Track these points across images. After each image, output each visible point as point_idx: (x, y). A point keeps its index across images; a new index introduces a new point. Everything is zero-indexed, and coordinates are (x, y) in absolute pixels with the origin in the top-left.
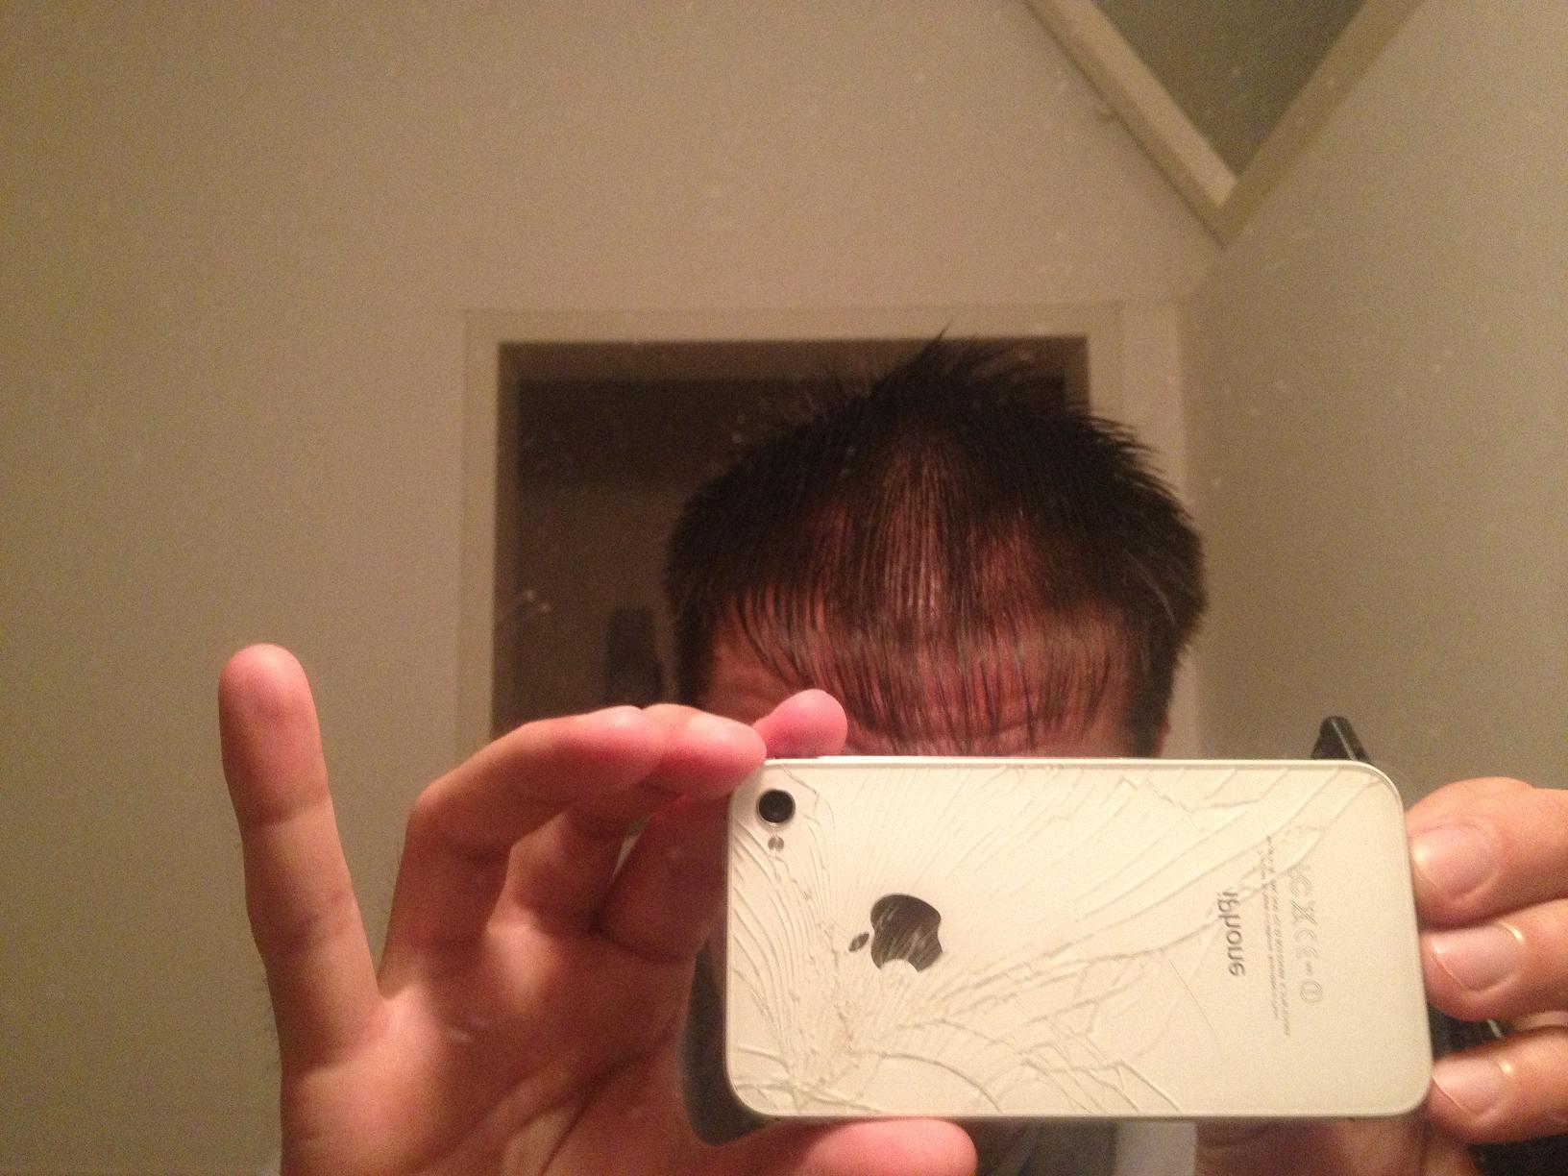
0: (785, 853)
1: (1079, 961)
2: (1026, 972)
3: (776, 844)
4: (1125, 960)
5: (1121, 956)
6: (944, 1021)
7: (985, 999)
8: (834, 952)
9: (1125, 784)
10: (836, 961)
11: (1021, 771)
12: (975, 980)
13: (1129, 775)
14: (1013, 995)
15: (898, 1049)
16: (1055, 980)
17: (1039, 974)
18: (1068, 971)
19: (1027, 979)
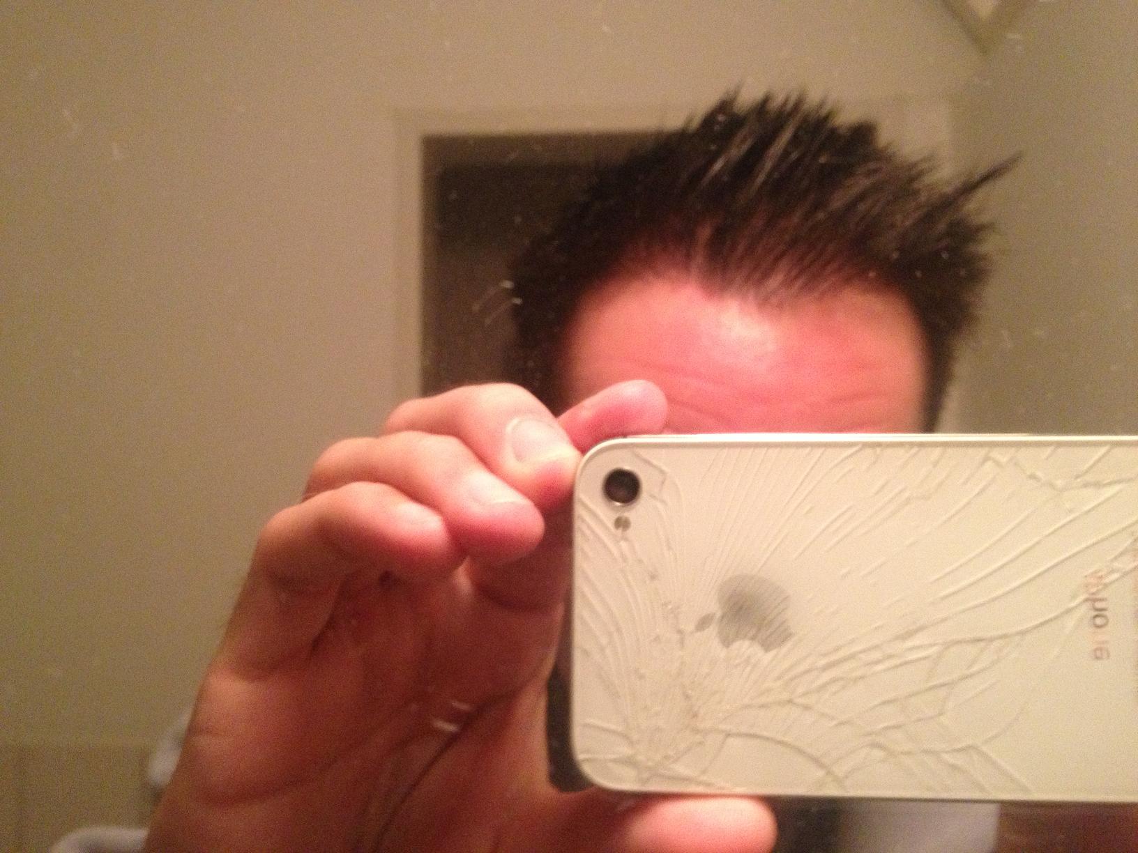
0: (630, 532)
1: (933, 644)
2: (876, 655)
3: (622, 524)
4: (982, 644)
5: (979, 640)
6: (790, 701)
7: (834, 680)
8: (680, 632)
9: (989, 464)
10: (682, 642)
11: (878, 450)
12: (823, 662)
13: (996, 454)
14: (862, 678)
15: (743, 729)
16: (906, 663)
17: (890, 657)
18: (920, 654)
19: (878, 662)
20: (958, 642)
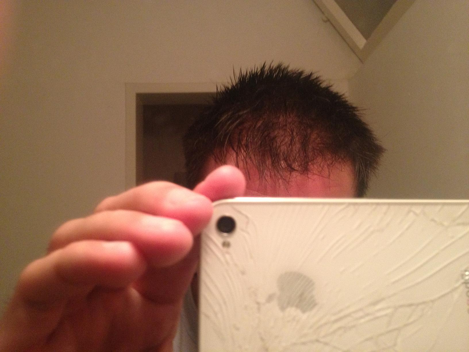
0: (231, 250)
1: (389, 308)
2: (361, 314)
3: (226, 245)
4: (413, 307)
5: (411, 305)
6: (317, 341)
7: (340, 328)
8: (258, 303)
9: (411, 214)
10: (259, 309)
12: (333, 318)
13: (414, 208)
14: (354, 326)
16: (377, 318)
17: (368, 315)
18: (383, 313)
19: (361, 317)
20: (401, 306)
